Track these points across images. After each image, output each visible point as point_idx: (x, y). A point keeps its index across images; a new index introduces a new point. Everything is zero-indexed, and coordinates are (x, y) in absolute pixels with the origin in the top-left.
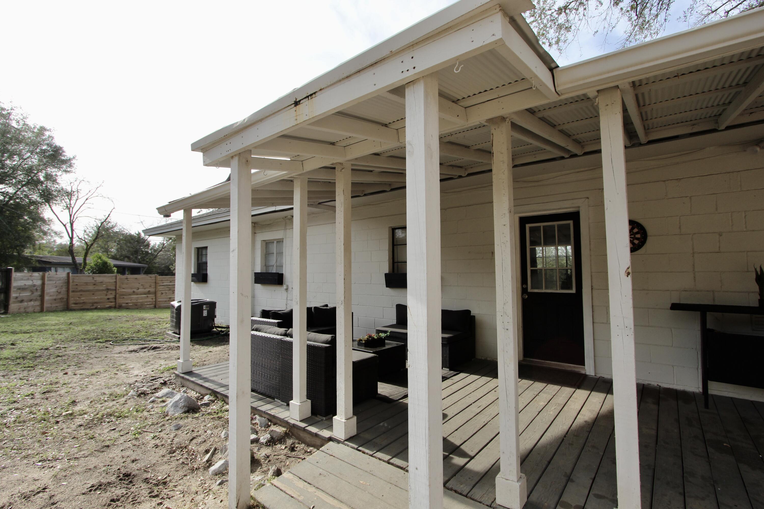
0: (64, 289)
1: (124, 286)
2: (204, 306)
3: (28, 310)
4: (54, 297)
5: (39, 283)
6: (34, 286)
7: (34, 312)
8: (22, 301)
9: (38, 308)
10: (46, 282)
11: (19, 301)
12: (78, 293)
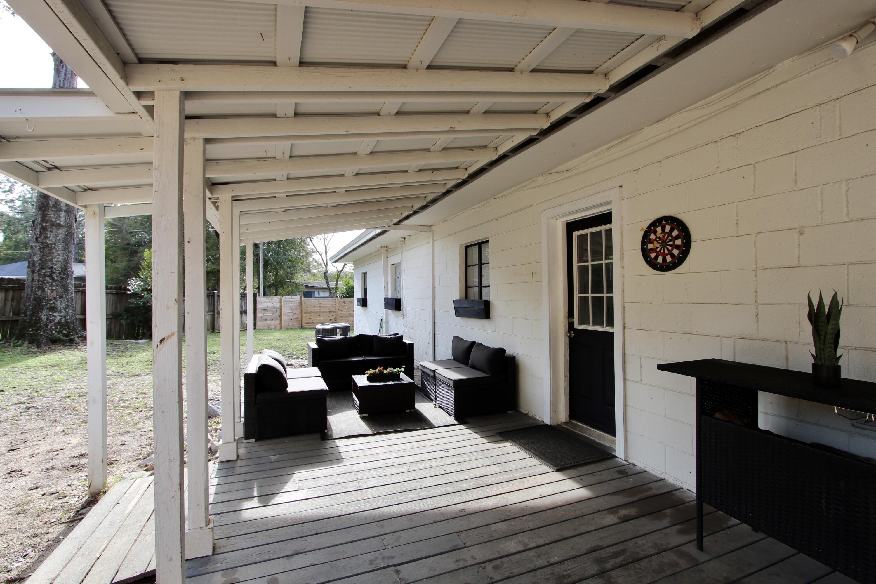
0: (298, 311)
1: (342, 309)
2: (338, 330)
3: (271, 327)
4: (291, 317)
5: (278, 305)
6: (275, 308)
7: (275, 329)
8: (266, 320)
9: (278, 326)
10: (283, 305)
11: (263, 320)
12: (309, 314)
